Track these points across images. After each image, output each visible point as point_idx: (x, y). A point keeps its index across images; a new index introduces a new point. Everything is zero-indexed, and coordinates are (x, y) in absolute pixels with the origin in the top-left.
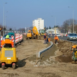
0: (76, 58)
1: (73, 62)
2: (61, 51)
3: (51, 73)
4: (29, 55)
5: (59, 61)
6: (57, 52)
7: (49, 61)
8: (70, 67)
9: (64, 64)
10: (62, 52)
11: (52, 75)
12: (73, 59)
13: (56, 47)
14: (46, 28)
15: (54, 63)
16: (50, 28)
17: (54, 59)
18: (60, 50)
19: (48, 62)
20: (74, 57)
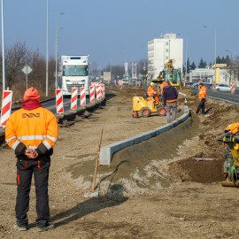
0: (237, 167)
1: (228, 181)
2: (203, 142)
3: (128, 225)
4: (87, 155)
5: (181, 177)
6: (188, 146)
7: (141, 179)
8: (209, 201)
9: (195, 190)
10: (207, 143)
11: (127, 234)
12: (225, 171)
13: (197, 126)
14: (191, 64)
15: (158, 184)
16: (203, 65)
17: (164, 170)
18: (201, 137)
19: (137, 181)
20: (231, 165)
